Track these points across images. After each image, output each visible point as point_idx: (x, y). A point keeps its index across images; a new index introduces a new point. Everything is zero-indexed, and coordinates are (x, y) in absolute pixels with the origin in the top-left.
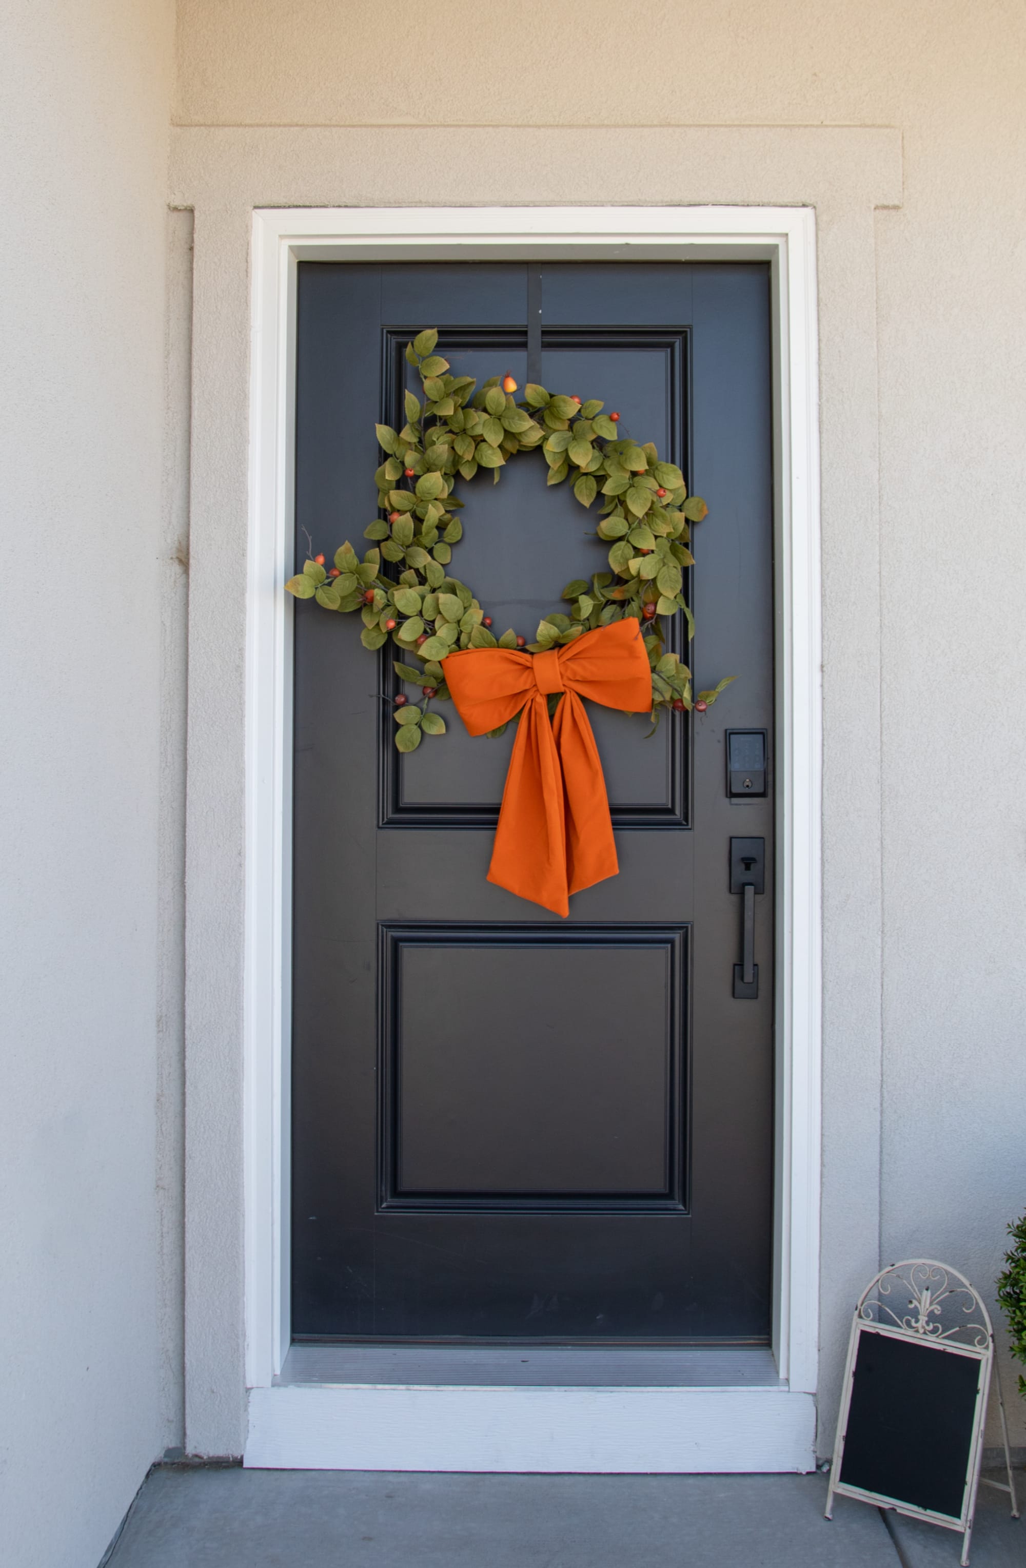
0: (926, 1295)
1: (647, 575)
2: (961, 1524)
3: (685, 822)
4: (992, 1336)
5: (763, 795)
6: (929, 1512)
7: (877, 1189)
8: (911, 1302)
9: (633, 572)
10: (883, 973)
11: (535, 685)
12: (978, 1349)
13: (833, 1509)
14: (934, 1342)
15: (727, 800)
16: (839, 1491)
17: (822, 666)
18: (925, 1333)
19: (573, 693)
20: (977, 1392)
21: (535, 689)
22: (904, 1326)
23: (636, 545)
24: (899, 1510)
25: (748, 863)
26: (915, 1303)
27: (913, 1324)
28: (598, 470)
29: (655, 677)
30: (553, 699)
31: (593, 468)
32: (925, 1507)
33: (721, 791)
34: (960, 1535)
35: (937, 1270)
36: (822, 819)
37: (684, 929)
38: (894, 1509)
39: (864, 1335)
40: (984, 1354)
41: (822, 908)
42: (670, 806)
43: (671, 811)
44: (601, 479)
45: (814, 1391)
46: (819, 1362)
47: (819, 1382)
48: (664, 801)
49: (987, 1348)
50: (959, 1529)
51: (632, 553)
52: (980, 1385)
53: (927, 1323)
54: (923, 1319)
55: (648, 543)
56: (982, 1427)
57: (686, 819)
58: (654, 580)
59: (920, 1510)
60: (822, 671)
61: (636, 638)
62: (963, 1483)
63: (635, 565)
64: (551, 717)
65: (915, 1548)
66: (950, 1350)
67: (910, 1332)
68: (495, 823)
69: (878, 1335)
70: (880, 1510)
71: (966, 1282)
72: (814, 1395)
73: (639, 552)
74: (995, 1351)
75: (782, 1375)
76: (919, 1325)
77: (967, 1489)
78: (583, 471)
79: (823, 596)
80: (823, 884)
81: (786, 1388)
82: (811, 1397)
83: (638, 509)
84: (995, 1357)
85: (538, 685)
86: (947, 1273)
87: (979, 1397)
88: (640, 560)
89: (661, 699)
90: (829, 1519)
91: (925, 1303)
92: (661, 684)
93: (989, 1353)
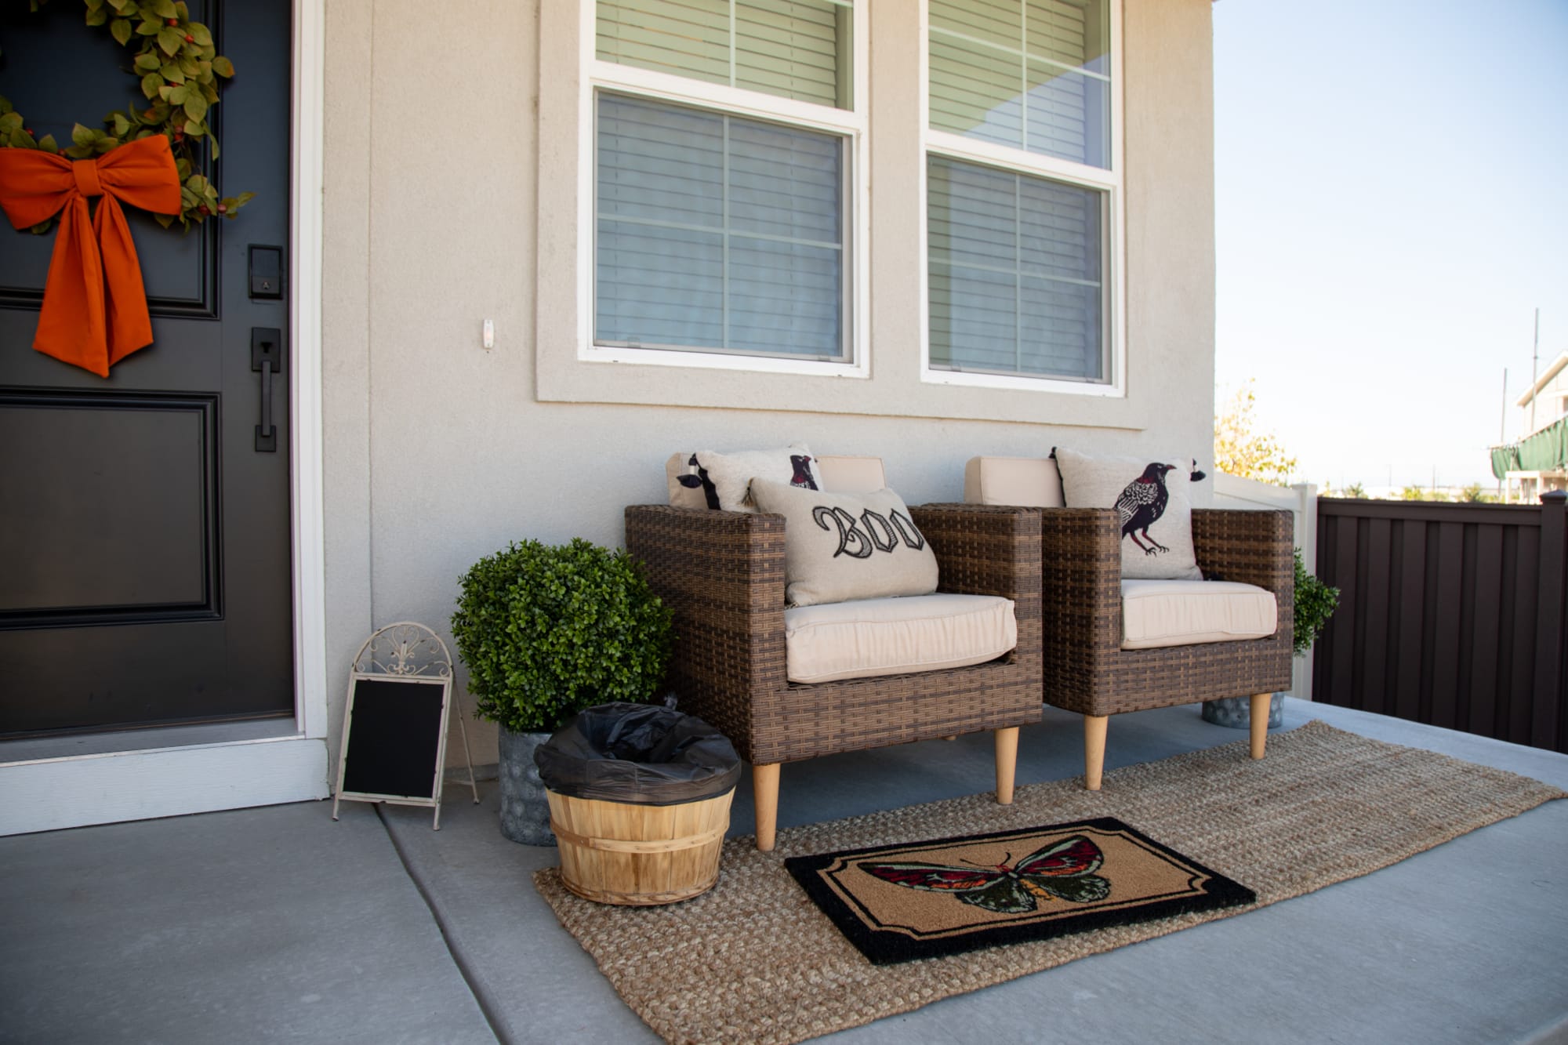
0: (404, 647)
1: (176, 100)
2: (433, 802)
3: (215, 315)
4: (452, 667)
5: (277, 297)
6: (410, 798)
7: (369, 582)
8: (393, 653)
9: (164, 97)
10: (370, 424)
11: (75, 186)
12: (442, 677)
13: (339, 814)
14: (410, 679)
15: (250, 300)
16: (343, 798)
17: (323, 189)
18: (403, 674)
19: (111, 196)
20: (442, 707)
21: (74, 189)
22: (388, 671)
23: (167, 77)
24: (388, 802)
25: (266, 346)
26: (396, 653)
27: (395, 669)
28: (133, 15)
29: (185, 190)
30: (94, 201)
31: (128, 13)
32: (406, 795)
33: (245, 294)
34: (432, 810)
35: (410, 628)
36: (322, 304)
37: (214, 397)
38: (384, 802)
39: (359, 683)
40: (446, 681)
41: (322, 371)
42: (201, 301)
43: (203, 306)
44: (136, 24)
45: (324, 736)
46: (328, 714)
47: (328, 728)
48: (196, 297)
49: (448, 676)
50: (432, 805)
51: (162, 82)
52: (444, 702)
53: (405, 666)
54: (402, 664)
55: (178, 78)
56: (446, 731)
57: (215, 312)
58: (182, 106)
59: (403, 798)
60: (323, 192)
61: (165, 151)
62: (434, 772)
63: (165, 91)
64: (92, 220)
65: (400, 827)
66: (421, 682)
67: (393, 675)
68: (40, 305)
69: (369, 681)
70: (375, 805)
71: (433, 633)
72: (325, 739)
73: (168, 83)
74: (454, 677)
75: (300, 728)
76: (399, 668)
77: (436, 776)
78: (120, 14)
79: (325, 136)
80: (322, 352)
81: (303, 737)
82: (322, 743)
83: (170, 49)
84: (454, 682)
85: (78, 185)
86: (419, 628)
87: (443, 711)
88: (169, 88)
89: (190, 206)
90: (336, 820)
91: (403, 652)
92: (189, 195)
93: (450, 679)
